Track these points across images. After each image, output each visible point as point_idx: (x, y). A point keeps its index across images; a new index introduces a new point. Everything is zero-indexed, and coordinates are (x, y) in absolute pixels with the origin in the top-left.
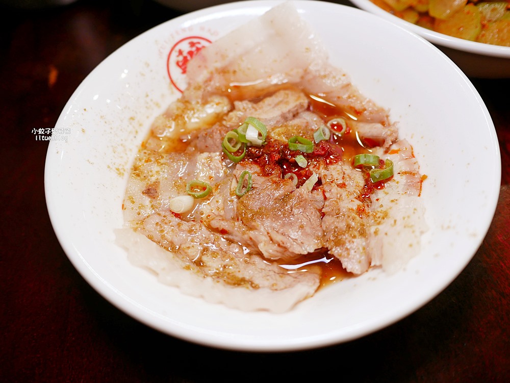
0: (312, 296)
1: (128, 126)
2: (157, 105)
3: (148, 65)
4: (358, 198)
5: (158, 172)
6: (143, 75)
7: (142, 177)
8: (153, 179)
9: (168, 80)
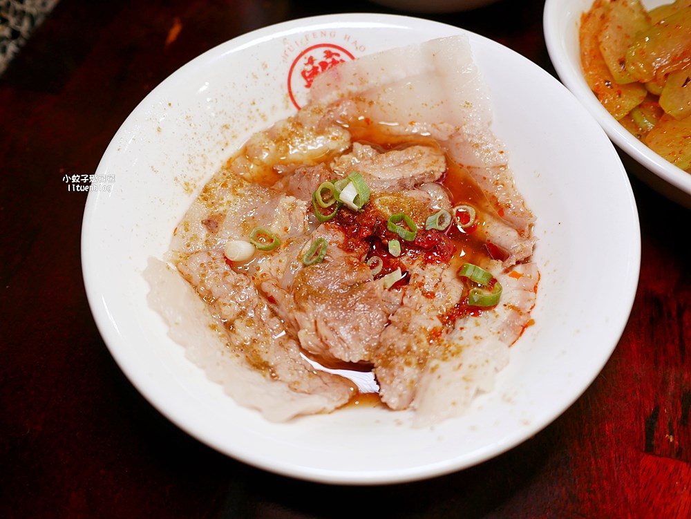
0: (330, 413)
1: (218, 135)
2: (263, 117)
3: (265, 66)
4: (441, 317)
5: (229, 202)
6: (255, 77)
7: (210, 202)
8: (221, 209)
9: (286, 91)
